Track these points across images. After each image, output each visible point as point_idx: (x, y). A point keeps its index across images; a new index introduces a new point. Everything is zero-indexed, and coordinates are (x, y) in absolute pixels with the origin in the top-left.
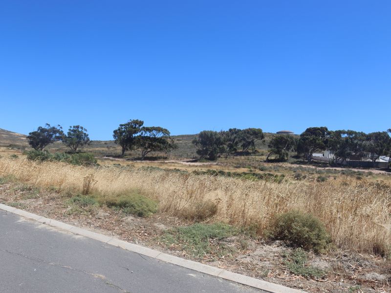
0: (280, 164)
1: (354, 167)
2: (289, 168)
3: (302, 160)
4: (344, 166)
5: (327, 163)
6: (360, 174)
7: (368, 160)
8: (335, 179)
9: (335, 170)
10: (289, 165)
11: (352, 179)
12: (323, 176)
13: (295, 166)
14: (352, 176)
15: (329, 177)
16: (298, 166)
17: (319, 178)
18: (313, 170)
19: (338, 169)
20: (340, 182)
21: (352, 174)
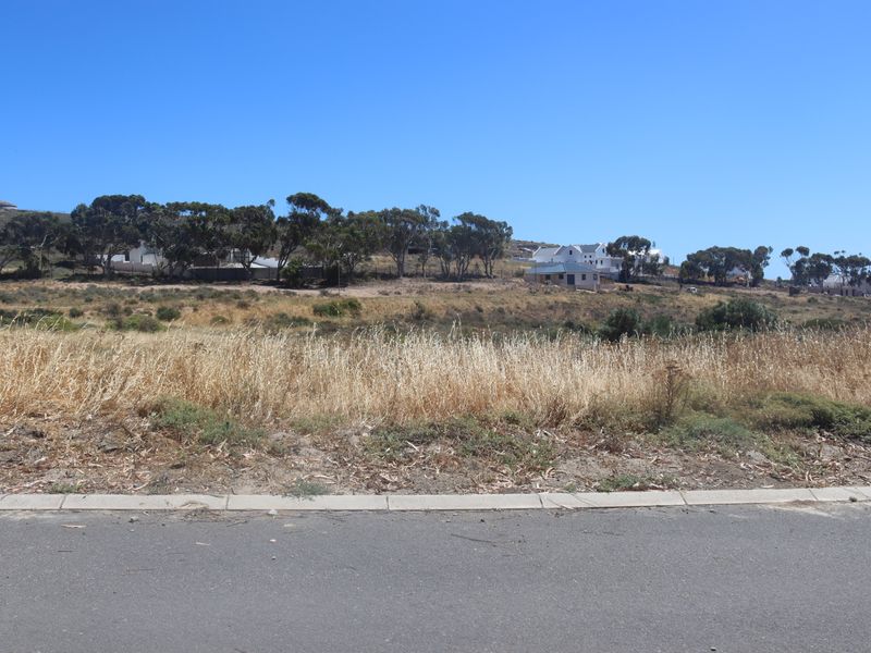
0: (38, 284)
1: (210, 281)
2: (68, 291)
3: (85, 272)
4: (187, 281)
5: (147, 277)
6: (236, 296)
7: (229, 266)
8: (195, 310)
9: (177, 290)
10: (62, 286)
11: (230, 308)
12: (169, 305)
13: (74, 285)
14: (227, 301)
15: (182, 306)
16: (85, 286)
17: (159, 311)
18: (130, 293)
19: (182, 287)
20: (207, 316)
21: (218, 296)
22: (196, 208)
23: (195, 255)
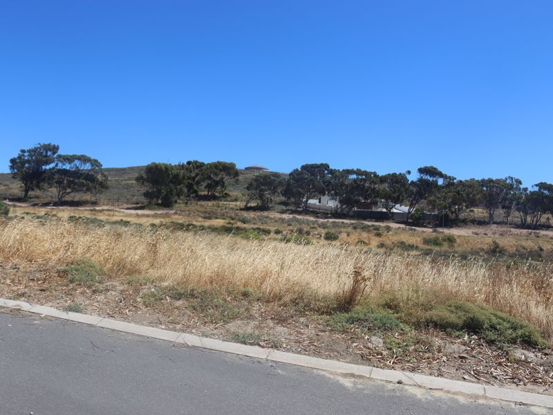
0: (266, 214)
1: (365, 219)
2: (280, 219)
3: (293, 209)
4: (351, 217)
5: (328, 213)
6: (377, 229)
7: (379, 210)
8: (348, 235)
9: (343, 223)
10: (278, 216)
11: (370, 235)
12: (333, 231)
13: (285, 216)
14: (369, 231)
15: (340, 232)
16: (291, 216)
17: (326, 234)
18: (314, 223)
19: (345, 221)
20: (354, 239)
21: (365, 228)
22: (359, 172)
23: (357, 202)
